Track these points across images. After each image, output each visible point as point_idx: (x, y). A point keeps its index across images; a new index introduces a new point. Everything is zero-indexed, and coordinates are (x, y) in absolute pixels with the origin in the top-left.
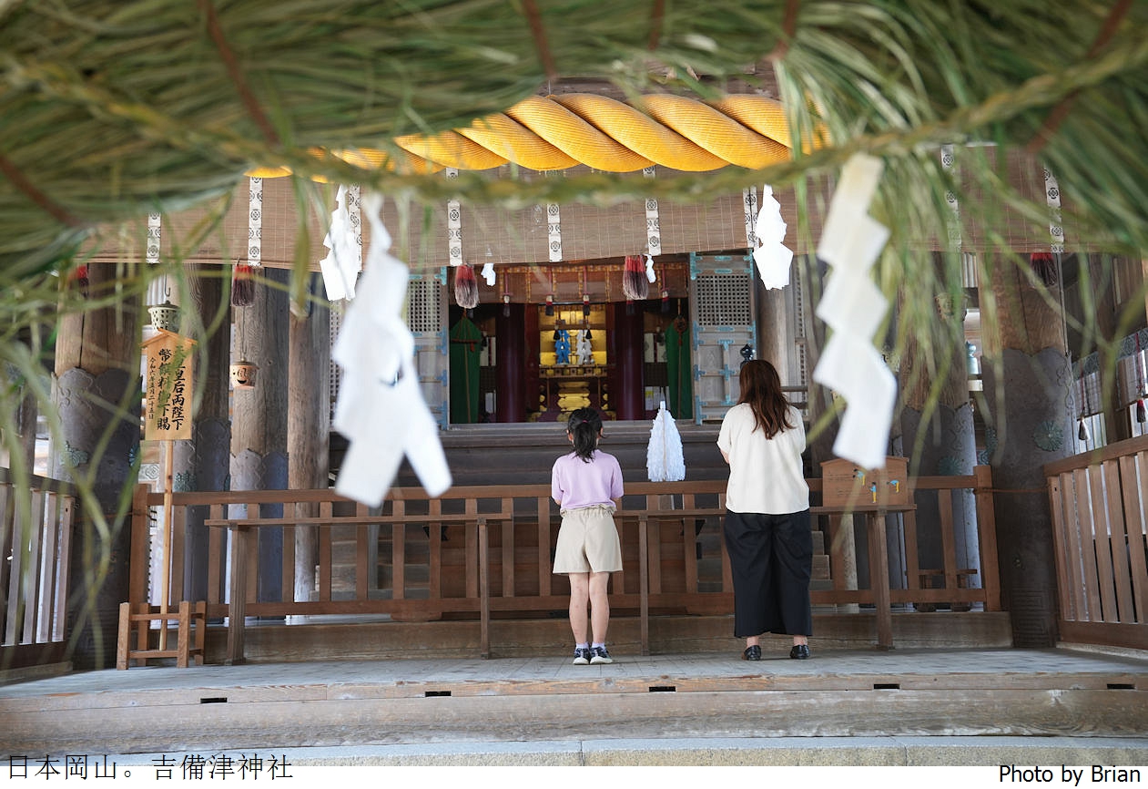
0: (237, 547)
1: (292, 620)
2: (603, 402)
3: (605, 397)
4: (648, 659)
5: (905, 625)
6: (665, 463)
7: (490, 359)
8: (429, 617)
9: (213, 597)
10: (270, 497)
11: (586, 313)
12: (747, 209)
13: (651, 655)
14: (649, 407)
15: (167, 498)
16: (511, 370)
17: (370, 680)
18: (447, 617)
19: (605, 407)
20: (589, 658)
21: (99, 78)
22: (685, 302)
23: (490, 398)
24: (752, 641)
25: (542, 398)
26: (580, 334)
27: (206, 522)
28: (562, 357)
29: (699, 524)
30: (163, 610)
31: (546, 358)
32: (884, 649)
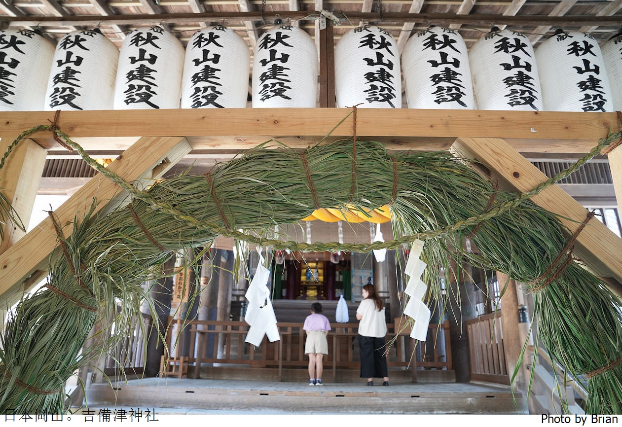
0: (199, 339)
1: (216, 365)
2: (322, 294)
3: (322, 292)
4: (335, 384)
5: (421, 374)
6: (342, 316)
7: (285, 278)
8: (261, 366)
9: (191, 356)
10: (211, 323)
11: (317, 264)
12: (371, 235)
13: (336, 383)
14: (337, 296)
15: (178, 321)
16: (292, 282)
17: (241, 388)
18: (268, 366)
19: (322, 295)
20: (315, 383)
21: (177, 207)
22: (350, 262)
23: (284, 291)
24: (370, 380)
25: (301, 292)
26: (315, 271)
27: (190, 330)
28: (308, 278)
29: (353, 338)
30: (175, 359)
31: (303, 278)
32: (414, 382)
